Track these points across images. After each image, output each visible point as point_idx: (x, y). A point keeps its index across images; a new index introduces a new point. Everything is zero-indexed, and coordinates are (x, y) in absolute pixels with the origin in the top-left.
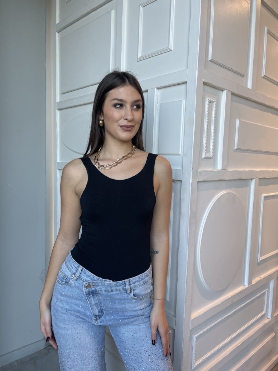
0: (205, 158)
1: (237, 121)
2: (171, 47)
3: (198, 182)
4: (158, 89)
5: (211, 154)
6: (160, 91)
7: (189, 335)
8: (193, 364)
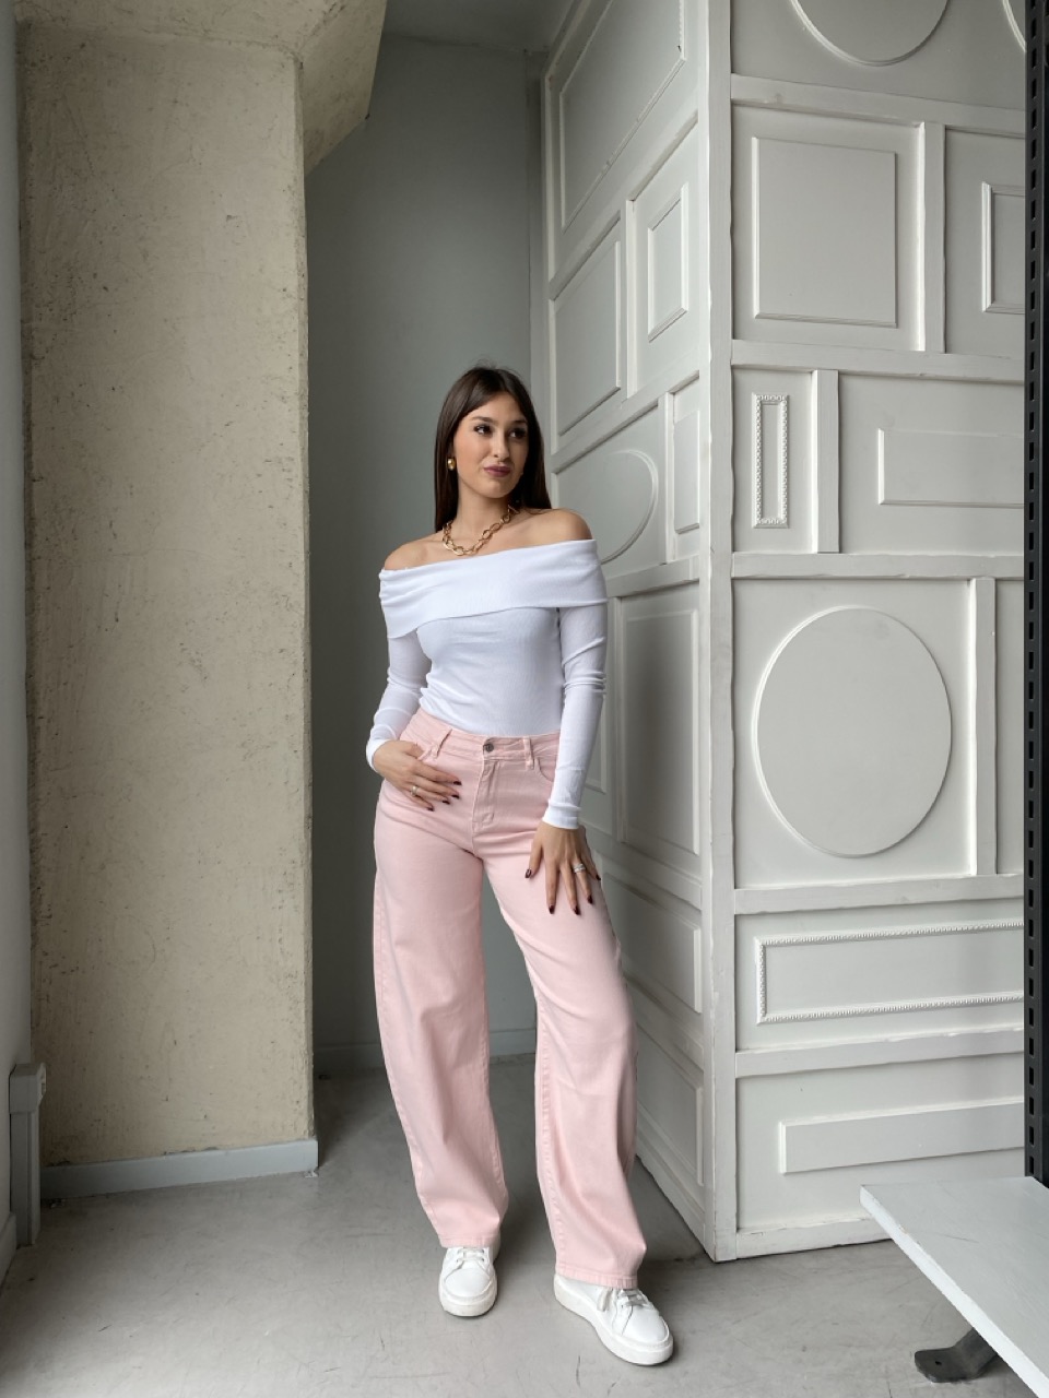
0: (758, 527)
1: (880, 434)
2: (685, 305)
3: (733, 580)
4: (674, 394)
5: (781, 518)
6: (678, 397)
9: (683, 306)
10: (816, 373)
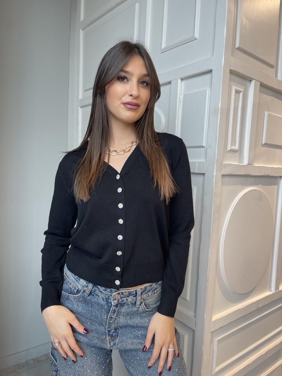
0: (231, 150)
1: (266, 114)
2: (197, 35)
3: (222, 175)
4: (182, 80)
5: (237, 147)
6: (184, 82)
7: (210, 337)
8: (213, 369)
9: (195, 36)
10: (254, 81)
